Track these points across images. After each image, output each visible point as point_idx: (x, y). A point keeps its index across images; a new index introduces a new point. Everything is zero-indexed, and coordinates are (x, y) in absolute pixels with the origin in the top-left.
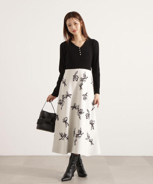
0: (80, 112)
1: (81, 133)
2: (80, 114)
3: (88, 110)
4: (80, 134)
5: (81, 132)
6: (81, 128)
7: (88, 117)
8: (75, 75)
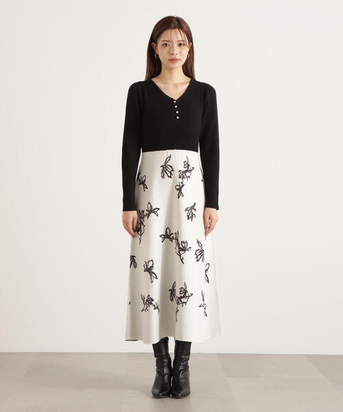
0: (183, 248)
1: (185, 294)
2: (182, 252)
3: (198, 242)
4: (184, 297)
5: (186, 292)
6: (185, 284)
7: (199, 257)
8: (166, 163)
